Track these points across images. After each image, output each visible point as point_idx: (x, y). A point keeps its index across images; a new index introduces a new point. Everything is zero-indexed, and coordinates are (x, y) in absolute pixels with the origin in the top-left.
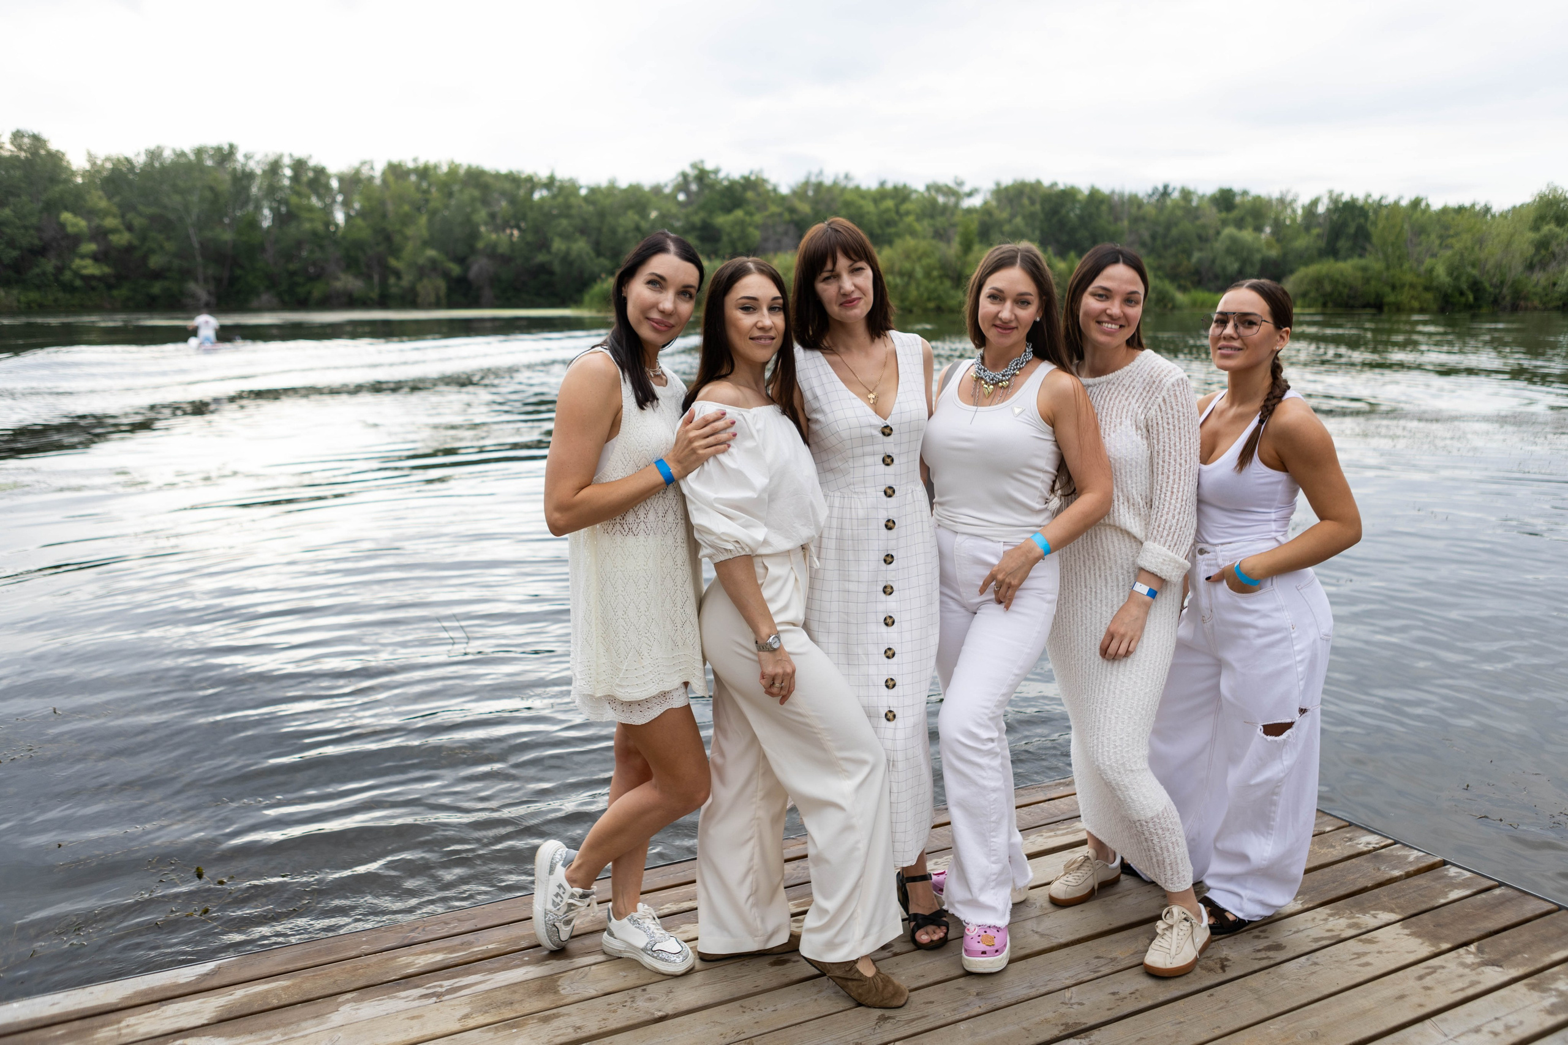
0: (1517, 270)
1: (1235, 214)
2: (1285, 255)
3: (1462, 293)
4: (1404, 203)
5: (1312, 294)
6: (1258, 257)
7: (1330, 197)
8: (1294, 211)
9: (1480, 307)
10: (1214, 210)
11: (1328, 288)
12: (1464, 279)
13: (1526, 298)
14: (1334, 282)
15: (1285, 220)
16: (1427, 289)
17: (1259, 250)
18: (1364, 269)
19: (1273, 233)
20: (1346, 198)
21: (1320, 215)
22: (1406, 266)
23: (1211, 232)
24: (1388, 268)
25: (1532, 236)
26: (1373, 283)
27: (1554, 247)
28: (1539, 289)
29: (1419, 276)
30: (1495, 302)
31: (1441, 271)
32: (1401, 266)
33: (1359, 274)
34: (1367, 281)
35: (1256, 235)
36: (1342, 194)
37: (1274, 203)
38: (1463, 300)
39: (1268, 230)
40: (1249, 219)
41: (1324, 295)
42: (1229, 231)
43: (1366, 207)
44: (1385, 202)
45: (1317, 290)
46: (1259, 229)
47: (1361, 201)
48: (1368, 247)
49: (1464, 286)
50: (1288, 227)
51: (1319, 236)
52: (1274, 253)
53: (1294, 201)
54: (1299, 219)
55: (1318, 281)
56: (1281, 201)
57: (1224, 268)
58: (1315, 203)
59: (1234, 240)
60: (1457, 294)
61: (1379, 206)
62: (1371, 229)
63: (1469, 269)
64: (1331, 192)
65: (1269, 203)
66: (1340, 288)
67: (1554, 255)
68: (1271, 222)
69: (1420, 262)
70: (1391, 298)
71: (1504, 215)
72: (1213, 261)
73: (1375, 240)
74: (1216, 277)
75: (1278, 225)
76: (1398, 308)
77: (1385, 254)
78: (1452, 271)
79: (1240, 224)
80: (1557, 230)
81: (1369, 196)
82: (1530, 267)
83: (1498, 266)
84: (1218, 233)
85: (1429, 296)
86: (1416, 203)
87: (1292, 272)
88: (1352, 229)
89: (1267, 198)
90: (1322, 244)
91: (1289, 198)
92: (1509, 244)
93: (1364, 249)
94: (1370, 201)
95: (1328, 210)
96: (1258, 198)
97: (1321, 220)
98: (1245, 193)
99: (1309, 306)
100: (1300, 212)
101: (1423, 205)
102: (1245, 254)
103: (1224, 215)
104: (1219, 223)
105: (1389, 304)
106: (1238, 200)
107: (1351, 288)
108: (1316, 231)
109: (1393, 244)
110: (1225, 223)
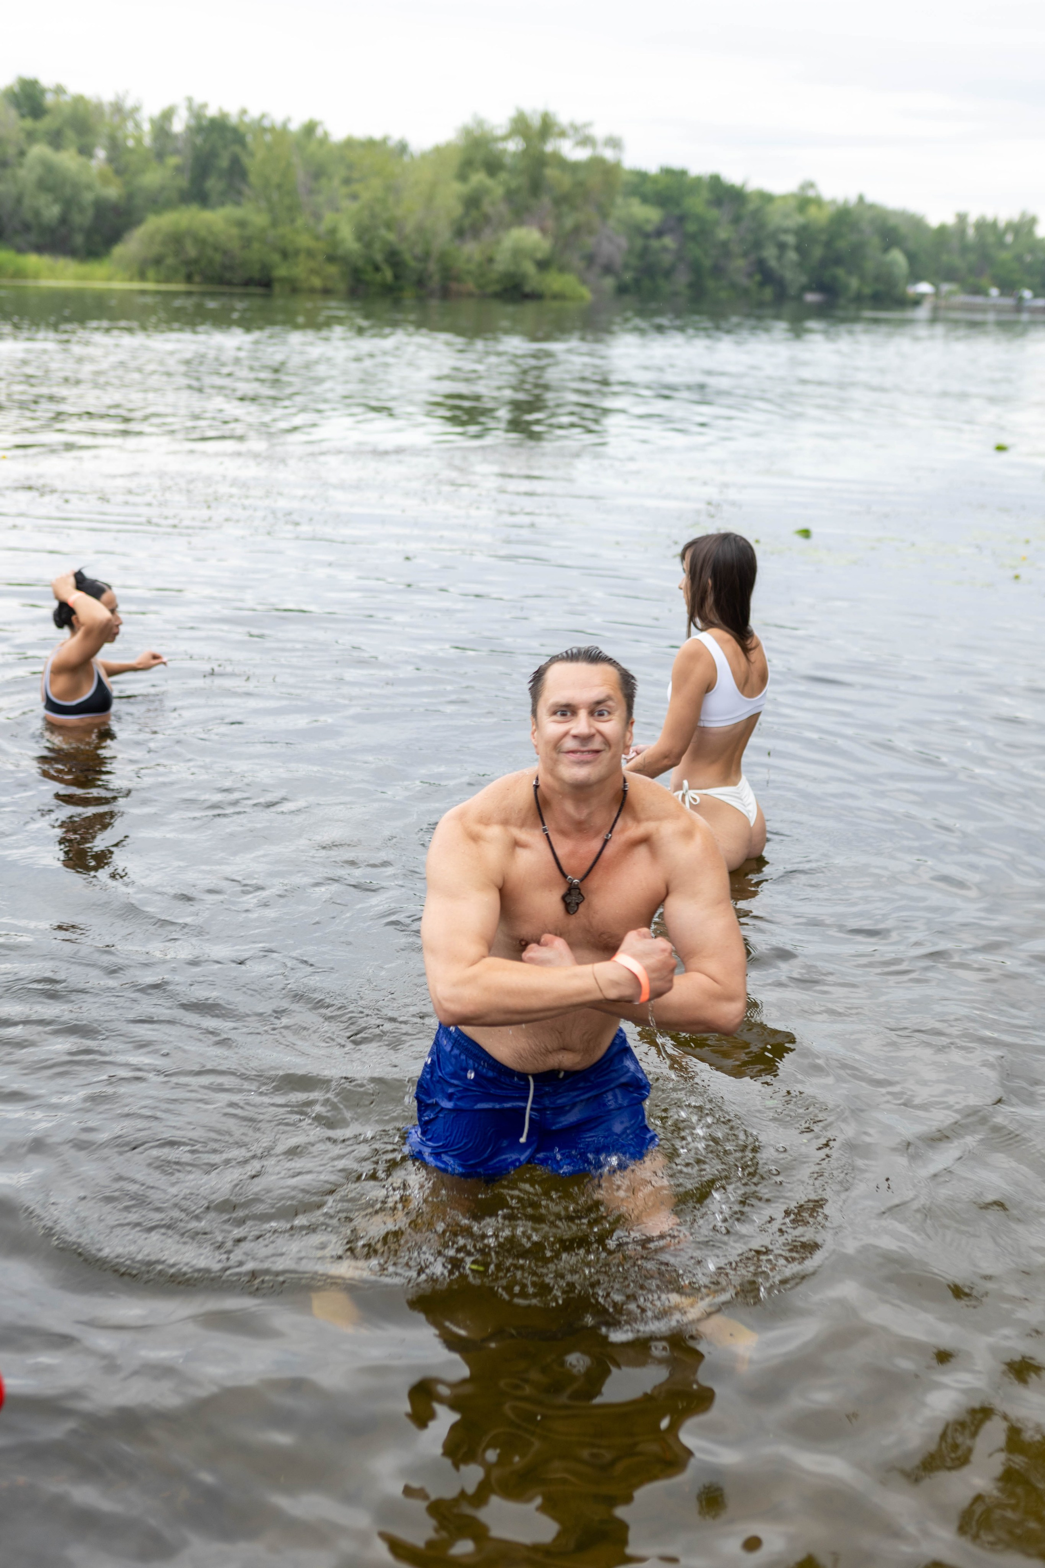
0: (443, 238)
1: (45, 124)
2: (130, 197)
3: (377, 269)
4: (295, 126)
5: (170, 261)
6: (88, 197)
7: (190, 108)
8: (138, 126)
9: (401, 289)
10: (13, 113)
11: (192, 251)
12: (377, 246)
13: (457, 279)
14: (201, 242)
15: (126, 138)
16: (331, 259)
17: (89, 187)
18: (242, 224)
19: (110, 160)
20: (212, 112)
21: (176, 137)
22: (300, 222)
23: (11, 151)
24: (274, 223)
25: (458, 187)
26: (256, 245)
27: (487, 207)
28: (472, 267)
29: (317, 238)
30: (420, 283)
31: (347, 234)
32: (293, 221)
33: (235, 231)
34: (247, 242)
35: (82, 159)
36: (204, 106)
37: (107, 110)
38: (378, 277)
39: (101, 154)
40: (70, 134)
41: (188, 263)
42: (39, 150)
43: (242, 129)
44: (266, 123)
45: (177, 254)
46: (86, 151)
47: (234, 119)
48: (247, 191)
49: (379, 257)
50: (131, 151)
51: (178, 169)
52: (113, 192)
53: (136, 109)
54: (147, 141)
55: (176, 239)
56: (118, 108)
57: (37, 214)
58: (168, 115)
59: (49, 168)
60: (369, 268)
61: (260, 128)
62: (246, 161)
63: (383, 232)
64: (190, 100)
65: (99, 108)
66: (209, 252)
67: (487, 219)
68: (104, 141)
69: (317, 217)
70: (281, 271)
71: (424, 156)
72: (19, 200)
73: (253, 178)
74: (27, 227)
75: (115, 147)
76: (294, 288)
77: (269, 200)
78: (363, 233)
79: (56, 140)
80: (489, 182)
81: (244, 112)
82: (460, 233)
83: (420, 229)
84: (22, 153)
85: (333, 270)
86: (310, 129)
87: (139, 222)
88: (224, 162)
89: (94, 100)
90: (183, 182)
91: (129, 104)
92: (430, 199)
93: (240, 193)
94: (247, 119)
95: (189, 129)
96: (79, 100)
97: (180, 144)
98: (59, 90)
99: (167, 280)
100: (146, 127)
101: (319, 132)
102: (68, 191)
103: (29, 123)
104: (22, 136)
105: (283, 280)
106: (49, 100)
107: (225, 253)
108: (173, 161)
109: (279, 186)
110: (31, 137)
